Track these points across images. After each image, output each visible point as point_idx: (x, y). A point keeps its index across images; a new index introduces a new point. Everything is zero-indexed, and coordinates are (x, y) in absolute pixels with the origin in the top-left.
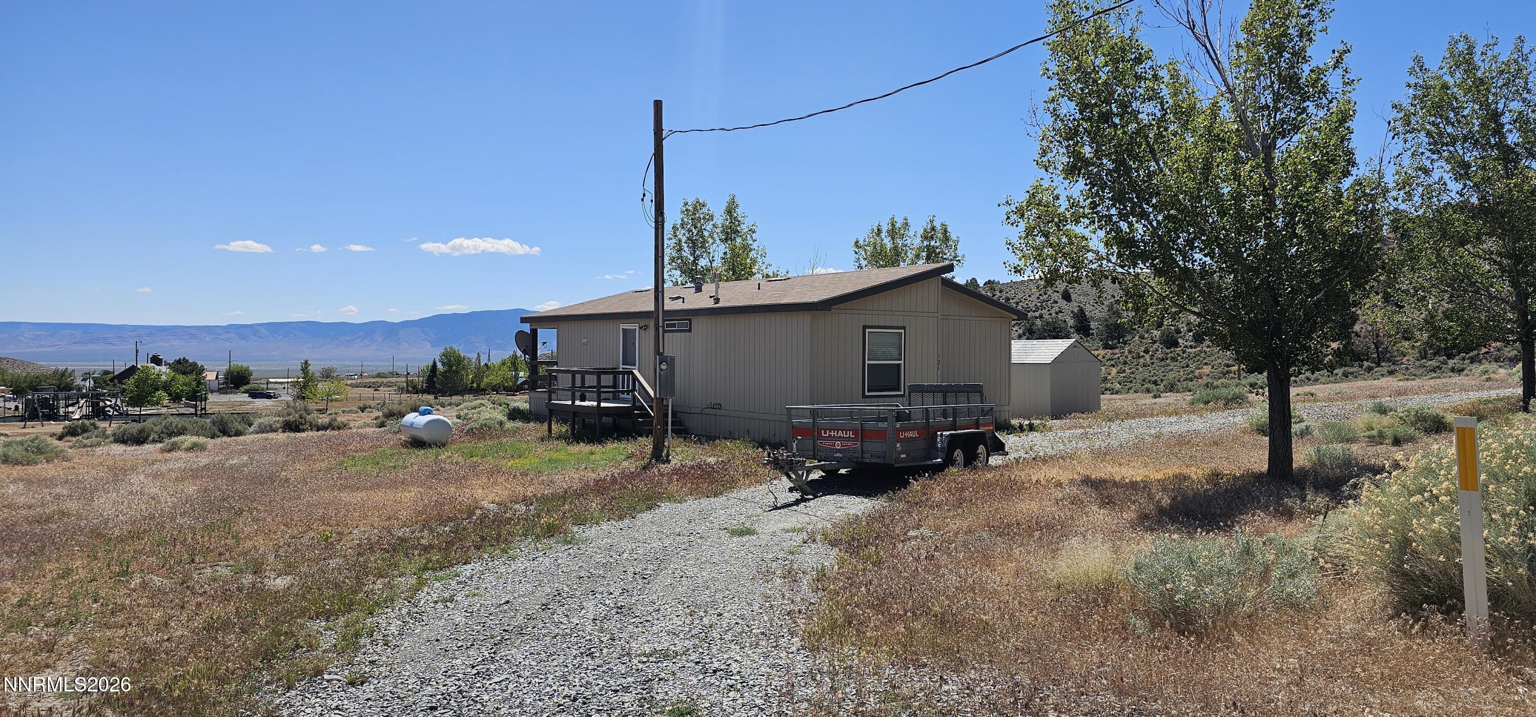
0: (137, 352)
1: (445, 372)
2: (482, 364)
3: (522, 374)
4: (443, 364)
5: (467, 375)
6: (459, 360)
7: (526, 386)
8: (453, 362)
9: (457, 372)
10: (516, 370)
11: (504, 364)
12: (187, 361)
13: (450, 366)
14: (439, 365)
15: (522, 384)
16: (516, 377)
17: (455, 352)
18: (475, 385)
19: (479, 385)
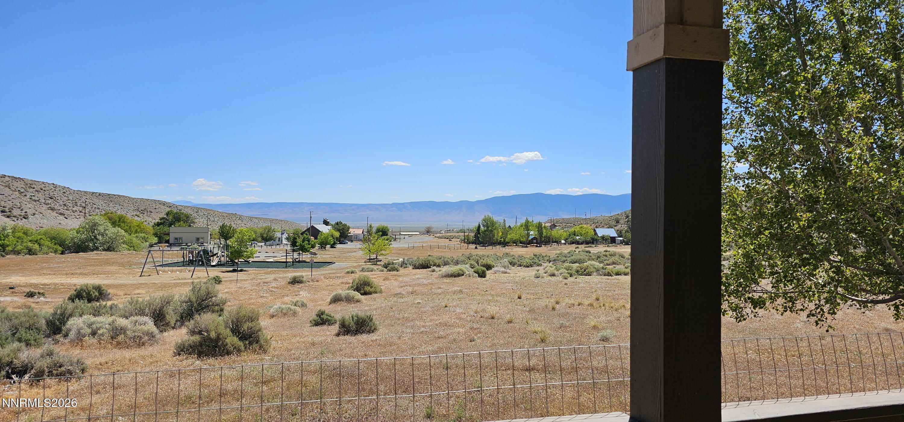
0: (311, 217)
1: (485, 231)
2: (507, 226)
3: (532, 233)
4: (484, 226)
5: (498, 233)
6: (493, 224)
7: (535, 241)
8: (489, 224)
9: (491, 231)
10: (528, 230)
11: (522, 226)
12: (342, 223)
13: (488, 227)
14: (482, 227)
15: (532, 239)
16: (528, 235)
17: (490, 218)
18: (502, 240)
19: (505, 240)
